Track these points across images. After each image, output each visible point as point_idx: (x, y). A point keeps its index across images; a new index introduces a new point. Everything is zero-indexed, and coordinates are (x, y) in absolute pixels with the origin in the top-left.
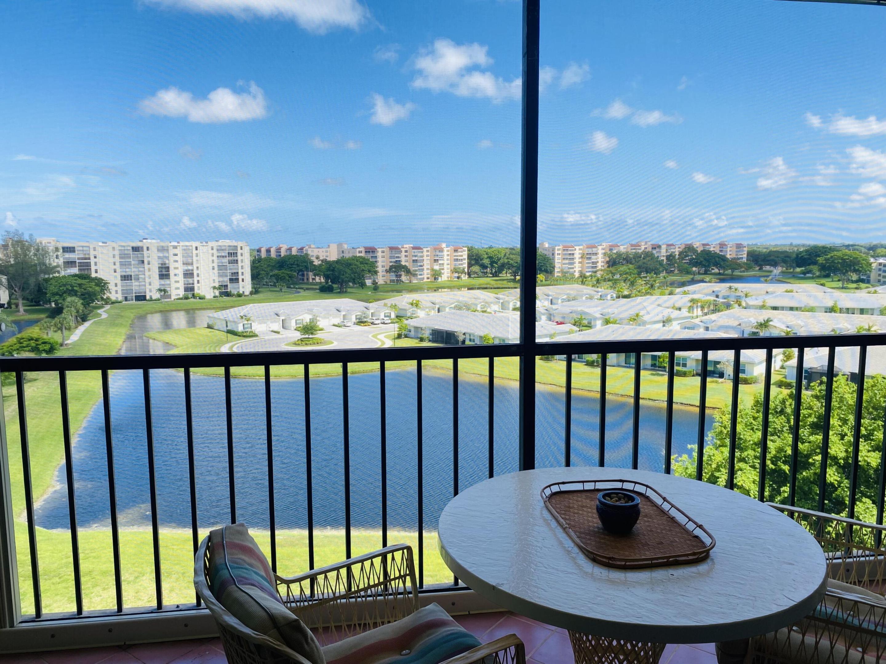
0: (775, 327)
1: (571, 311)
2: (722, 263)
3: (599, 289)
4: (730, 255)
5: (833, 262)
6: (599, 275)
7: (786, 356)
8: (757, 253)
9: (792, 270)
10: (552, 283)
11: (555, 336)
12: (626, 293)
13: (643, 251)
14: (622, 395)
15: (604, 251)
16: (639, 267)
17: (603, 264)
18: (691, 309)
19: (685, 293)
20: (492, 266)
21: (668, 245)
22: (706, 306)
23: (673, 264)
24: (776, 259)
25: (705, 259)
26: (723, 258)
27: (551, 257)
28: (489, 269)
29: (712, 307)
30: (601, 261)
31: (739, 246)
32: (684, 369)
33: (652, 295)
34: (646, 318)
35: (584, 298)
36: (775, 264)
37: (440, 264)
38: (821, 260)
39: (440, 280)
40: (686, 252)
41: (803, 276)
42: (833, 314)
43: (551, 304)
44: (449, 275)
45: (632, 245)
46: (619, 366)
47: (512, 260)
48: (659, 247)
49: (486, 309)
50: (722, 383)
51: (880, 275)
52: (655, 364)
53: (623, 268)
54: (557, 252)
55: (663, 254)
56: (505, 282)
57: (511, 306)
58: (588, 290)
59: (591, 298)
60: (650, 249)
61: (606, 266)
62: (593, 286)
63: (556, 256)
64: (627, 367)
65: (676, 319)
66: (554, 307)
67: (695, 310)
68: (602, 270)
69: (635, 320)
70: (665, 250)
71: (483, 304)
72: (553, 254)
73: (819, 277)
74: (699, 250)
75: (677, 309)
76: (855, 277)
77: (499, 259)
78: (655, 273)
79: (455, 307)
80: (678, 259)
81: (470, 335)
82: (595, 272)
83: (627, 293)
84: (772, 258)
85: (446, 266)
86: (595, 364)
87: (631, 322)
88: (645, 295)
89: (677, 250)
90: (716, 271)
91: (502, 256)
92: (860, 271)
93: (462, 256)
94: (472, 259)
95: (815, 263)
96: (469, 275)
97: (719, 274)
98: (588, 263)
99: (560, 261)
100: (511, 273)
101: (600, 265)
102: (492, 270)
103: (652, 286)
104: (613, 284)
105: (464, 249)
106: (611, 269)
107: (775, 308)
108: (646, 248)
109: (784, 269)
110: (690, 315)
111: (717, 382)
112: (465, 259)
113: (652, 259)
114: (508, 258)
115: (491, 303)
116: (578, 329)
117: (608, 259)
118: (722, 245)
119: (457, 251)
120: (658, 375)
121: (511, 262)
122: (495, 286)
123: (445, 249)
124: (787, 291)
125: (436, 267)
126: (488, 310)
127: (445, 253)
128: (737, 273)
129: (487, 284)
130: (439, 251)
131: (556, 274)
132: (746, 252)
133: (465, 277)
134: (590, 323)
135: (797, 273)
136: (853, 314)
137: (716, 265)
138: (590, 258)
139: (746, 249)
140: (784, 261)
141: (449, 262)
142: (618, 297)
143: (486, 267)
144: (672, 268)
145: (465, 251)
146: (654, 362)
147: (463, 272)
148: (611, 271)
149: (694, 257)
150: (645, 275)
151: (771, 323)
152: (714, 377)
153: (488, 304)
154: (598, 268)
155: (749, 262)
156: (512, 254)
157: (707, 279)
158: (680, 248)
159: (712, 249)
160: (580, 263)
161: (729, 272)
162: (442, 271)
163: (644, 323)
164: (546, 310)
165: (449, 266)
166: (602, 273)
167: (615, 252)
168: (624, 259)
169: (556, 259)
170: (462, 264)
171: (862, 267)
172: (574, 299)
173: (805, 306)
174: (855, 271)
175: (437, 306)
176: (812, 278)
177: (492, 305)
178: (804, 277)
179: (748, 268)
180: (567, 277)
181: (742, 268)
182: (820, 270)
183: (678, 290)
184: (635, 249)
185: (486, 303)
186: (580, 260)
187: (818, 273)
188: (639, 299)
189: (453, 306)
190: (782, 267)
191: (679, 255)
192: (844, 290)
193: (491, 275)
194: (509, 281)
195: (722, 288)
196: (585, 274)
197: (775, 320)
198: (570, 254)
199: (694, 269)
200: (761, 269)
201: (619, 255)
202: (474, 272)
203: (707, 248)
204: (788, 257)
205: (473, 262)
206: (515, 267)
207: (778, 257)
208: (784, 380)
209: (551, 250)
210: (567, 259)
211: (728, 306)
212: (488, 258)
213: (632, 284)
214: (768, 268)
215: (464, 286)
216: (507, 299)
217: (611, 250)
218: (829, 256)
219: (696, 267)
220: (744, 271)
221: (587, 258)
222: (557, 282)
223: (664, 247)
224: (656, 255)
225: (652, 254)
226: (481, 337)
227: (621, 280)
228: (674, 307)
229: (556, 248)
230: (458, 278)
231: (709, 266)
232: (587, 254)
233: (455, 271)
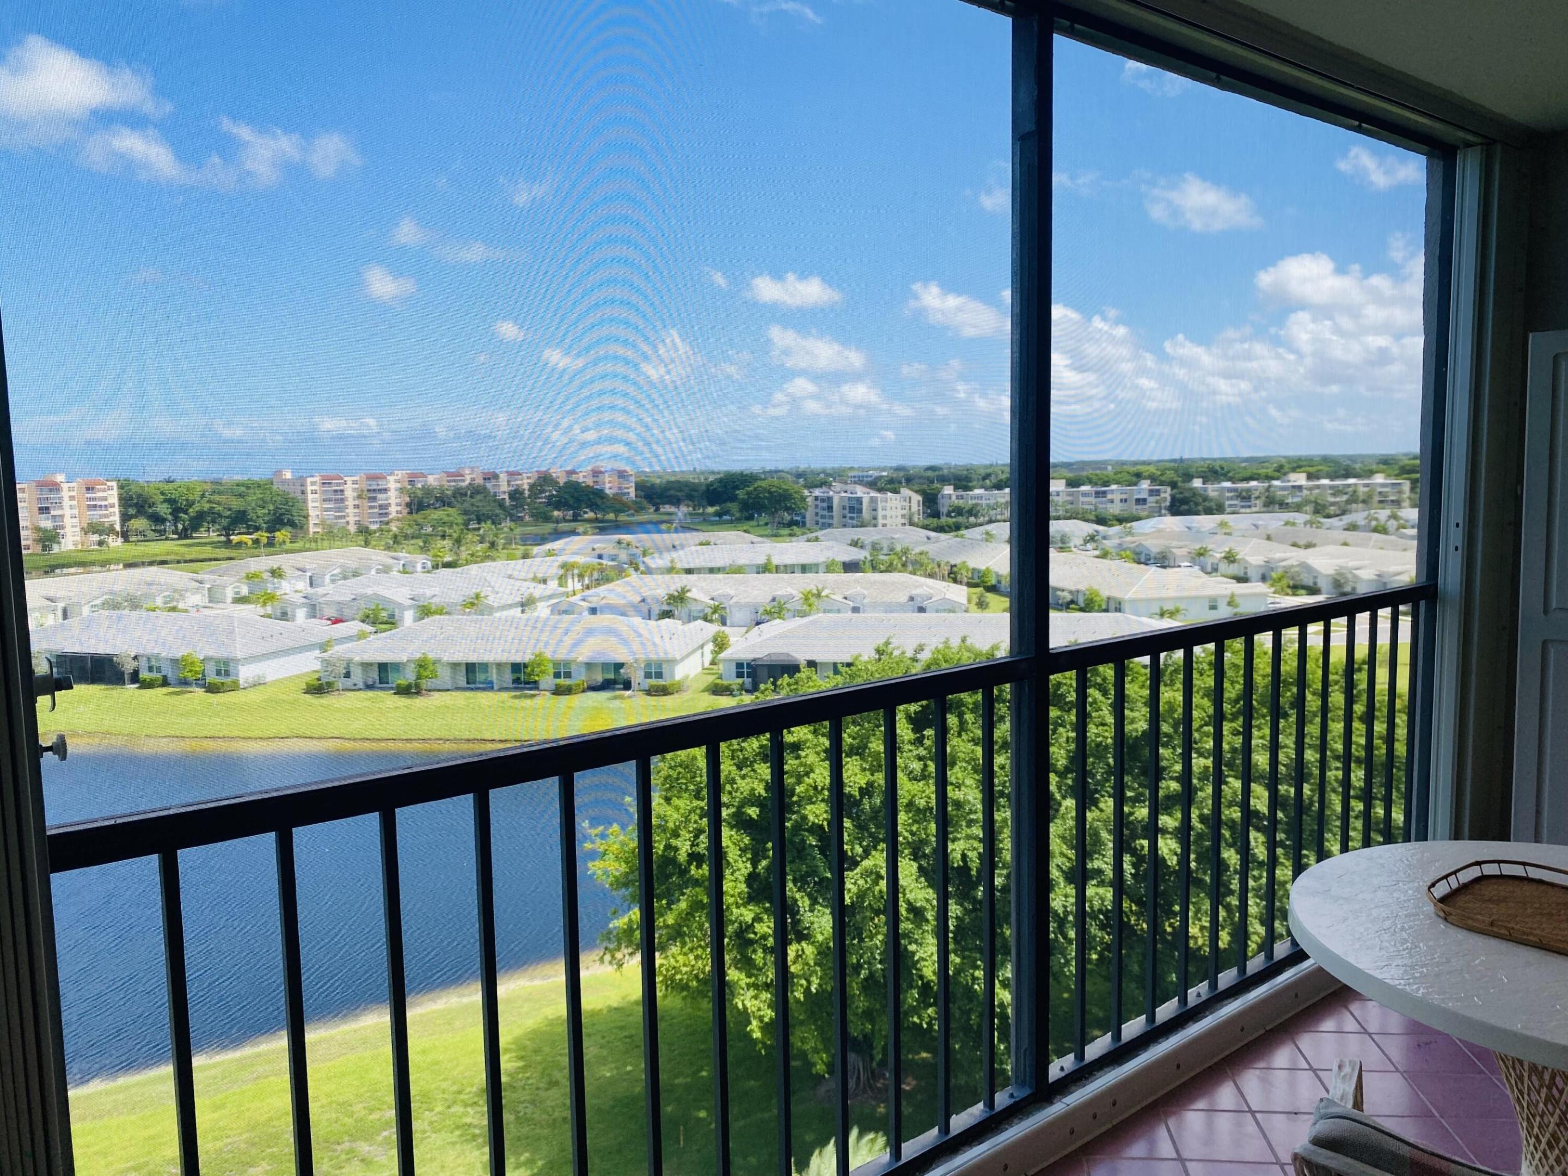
0: (695, 600)
1: (353, 597)
2: (599, 502)
3: (400, 555)
4: (610, 486)
5: (758, 497)
6: (394, 528)
7: (717, 645)
8: (649, 485)
9: (701, 511)
10: (307, 546)
11: (331, 646)
12: (448, 559)
13: (470, 484)
14: (468, 740)
15: (399, 485)
16: (465, 513)
17: (399, 508)
18: (562, 580)
19: (550, 553)
20: (176, 519)
21: (510, 474)
22: (588, 574)
23: (522, 506)
24: (679, 494)
25: (572, 496)
26: (600, 494)
27: (300, 497)
28: (168, 524)
29: (596, 575)
30: (394, 501)
31: (622, 475)
32: (568, 682)
33: (494, 560)
34: (493, 600)
35: (373, 572)
36: (676, 502)
37: (54, 517)
38: (741, 494)
39: (56, 549)
40: (541, 485)
41: (717, 519)
42: (767, 575)
43: (311, 585)
44: (78, 538)
45: (449, 474)
46: (458, 689)
47: (219, 504)
48: (496, 476)
49: (174, 604)
50: (630, 697)
51: (817, 514)
52: (518, 679)
53: (436, 515)
54: (310, 488)
55: (503, 487)
56: (208, 548)
57: (230, 594)
58: (378, 556)
59: (386, 570)
60: (480, 481)
61: (405, 511)
62: (388, 548)
63: (310, 497)
64: (472, 689)
65: (542, 599)
66: (320, 591)
67: (570, 581)
68: (398, 520)
69: (473, 604)
70: (506, 483)
71: (167, 593)
72: (303, 493)
73: (739, 520)
74: (562, 482)
75: (540, 582)
76: (787, 517)
77: (191, 504)
78: (493, 522)
79: (103, 604)
80: (530, 496)
81: (149, 659)
82: (387, 523)
83: (450, 559)
84: (672, 492)
85: (68, 522)
86: (413, 690)
87: (467, 610)
88: (482, 561)
89: (526, 481)
90: (590, 515)
91: (197, 497)
92: (793, 510)
93: (105, 499)
94: (130, 506)
95: (733, 499)
96: (125, 535)
97: (597, 520)
98: (371, 507)
99: (317, 504)
100: (218, 530)
101: (393, 511)
102: (176, 527)
103: (493, 544)
104: (425, 542)
105: (109, 484)
106: (415, 516)
107: (689, 571)
108: (473, 479)
109: (691, 508)
110: (562, 590)
111: (621, 697)
112: (112, 506)
113: (485, 497)
114: (209, 501)
115: (187, 590)
116: (374, 629)
117: (408, 500)
118: (597, 473)
119: (93, 489)
120: (527, 696)
121: (218, 508)
122: (188, 557)
123: (65, 486)
124: (701, 544)
125: (47, 524)
126: (181, 606)
127: (65, 494)
128: (623, 517)
129: (168, 554)
130: (50, 490)
131: (312, 530)
132: (633, 484)
133: (115, 543)
134: (392, 616)
135: (709, 514)
136: (793, 573)
137: (593, 506)
138: (375, 499)
139: (633, 479)
140: (690, 498)
141: (76, 511)
142: (436, 567)
143: (162, 520)
144: (521, 512)
145: (111, 488)
146: (516, 676)
147: (111, 530)
148: (415, 520)
149: (554, 493)
150: (477, 526)
151: (688, 595)
152: (614, 689)
153: (180, 593)
154: (391, 517)
155: (639, 500)
156: (220, 493)
157: (580, 530)
158: (529, 478)
159: (581, 480)
160: (356, 507)
161: (611, 516)
162: (61, 532)
163: (491, 610)
164: (305, 597)
165: (77, 520)
166: (398, 524)
167: (420, 485)
168: (437, 499)
169: (310, 500)
170: (107, 516)
171: (795, 503)
172: (356, 575)
173: (731, 565)
174: (788, 509)
175: (61, 605)
176: (731, 522)
177: (188, 594)
178: (722, 520)
179: (640, 509)
180: (332, 535)
181: (629, 508)
182: (741, 511)
183: (536, 550)
184: (455, 481)
185: (175, 591)
186: (357, 502)
187: (738, 515)
188: (474, 569)
189: (98, 602)
190: (688, 506)
191: (529, 490)
192: (774, 538)
193: (175, 536)
194: (215, 545)
195: (605, 543)
196: (367, 528)
197: (694, 590)
198: (336, 491)
199: (556, 513)
200: (657, 510)
201: (427, 490)
202: (136, 530)
203: (574, 478)
204: (695, 490)
205: (132, 511)
206: (226, 517)
207: (680, 491)
208: (719, 681)
209: (298, 482)
210: (330, 500)
211: (620, 572)
212: (165, 501)
213: (458, 542)
214: (668, 508)
215: (117, 561)
216: (220, 580)
217: (411, 482)
218: (751, 488)
219: (559, 510)
220: (633, 515)
221: (370, 498)
222: (315, 543)
223: (503, 477)
224: (492, 491)
225: (485, 489)
226: (175, 662)
227: (436, 536)
228: (534, 579)
229: (309, 480)
230: (101, 543)
231: (579, 508)
232: (369, 490)
233: (93, 528)
